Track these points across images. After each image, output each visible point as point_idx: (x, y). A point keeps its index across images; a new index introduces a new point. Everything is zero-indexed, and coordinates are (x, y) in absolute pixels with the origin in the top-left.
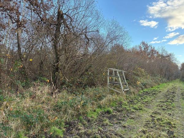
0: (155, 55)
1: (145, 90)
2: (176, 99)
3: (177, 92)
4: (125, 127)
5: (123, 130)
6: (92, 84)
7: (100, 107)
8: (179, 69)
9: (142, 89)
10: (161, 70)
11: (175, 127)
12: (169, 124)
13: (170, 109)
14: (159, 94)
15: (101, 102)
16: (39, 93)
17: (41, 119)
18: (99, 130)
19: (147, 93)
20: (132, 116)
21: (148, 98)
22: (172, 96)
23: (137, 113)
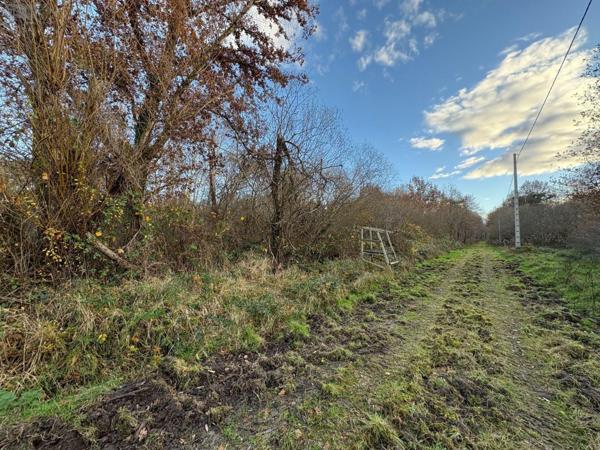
0: (439, 200)
1: (425, 263)
2: (483, 277)
3: (484, 264)
4: (403, 323)
5: (402, 327)
6: (334, 255)
7: (354, 292)
8: (484, 222)
9: (420, 261)
10: (451, 226)
11: (490, 325)
12: (479, 318)
13: (477, 295)
14: (452, 270)
15: (355, 284)
16: (254, 270)
17: (273, 310)
18: (363, 327)
19: (430, 268)
20: (413, 307)
21: (433, 277)
22: (476, 272)
23: (420, 303)
